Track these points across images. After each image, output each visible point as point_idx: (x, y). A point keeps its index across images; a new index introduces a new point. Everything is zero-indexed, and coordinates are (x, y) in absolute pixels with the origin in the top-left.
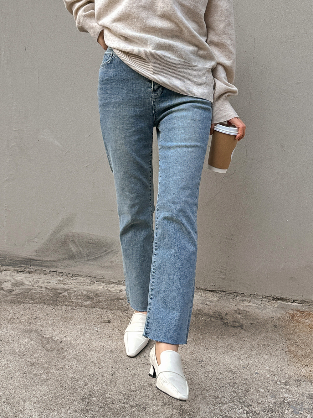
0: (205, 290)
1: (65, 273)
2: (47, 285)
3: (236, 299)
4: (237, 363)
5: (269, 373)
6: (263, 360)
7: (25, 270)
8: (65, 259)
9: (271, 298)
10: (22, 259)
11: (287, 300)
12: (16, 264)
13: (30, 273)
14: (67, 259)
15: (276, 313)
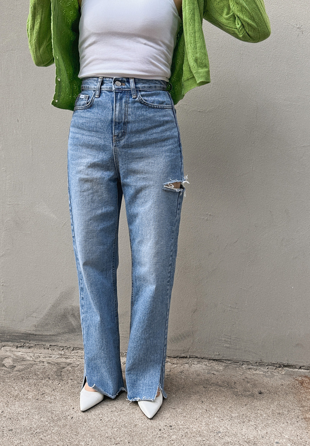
0: (209, 360)
1: (66, 347)
2: (48, 360)
3: (242, 368)
4: (255, 433)
5: (289, 442)
6: (281, 429)
7: (25, 345)
8: (65, 333)
9: (278, 366)
10: (21, 334)
11: (294, 367)
12: (15, 339)
13: (29, 348)
14: (67, 332)
15: (284, 380)
